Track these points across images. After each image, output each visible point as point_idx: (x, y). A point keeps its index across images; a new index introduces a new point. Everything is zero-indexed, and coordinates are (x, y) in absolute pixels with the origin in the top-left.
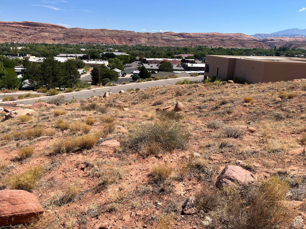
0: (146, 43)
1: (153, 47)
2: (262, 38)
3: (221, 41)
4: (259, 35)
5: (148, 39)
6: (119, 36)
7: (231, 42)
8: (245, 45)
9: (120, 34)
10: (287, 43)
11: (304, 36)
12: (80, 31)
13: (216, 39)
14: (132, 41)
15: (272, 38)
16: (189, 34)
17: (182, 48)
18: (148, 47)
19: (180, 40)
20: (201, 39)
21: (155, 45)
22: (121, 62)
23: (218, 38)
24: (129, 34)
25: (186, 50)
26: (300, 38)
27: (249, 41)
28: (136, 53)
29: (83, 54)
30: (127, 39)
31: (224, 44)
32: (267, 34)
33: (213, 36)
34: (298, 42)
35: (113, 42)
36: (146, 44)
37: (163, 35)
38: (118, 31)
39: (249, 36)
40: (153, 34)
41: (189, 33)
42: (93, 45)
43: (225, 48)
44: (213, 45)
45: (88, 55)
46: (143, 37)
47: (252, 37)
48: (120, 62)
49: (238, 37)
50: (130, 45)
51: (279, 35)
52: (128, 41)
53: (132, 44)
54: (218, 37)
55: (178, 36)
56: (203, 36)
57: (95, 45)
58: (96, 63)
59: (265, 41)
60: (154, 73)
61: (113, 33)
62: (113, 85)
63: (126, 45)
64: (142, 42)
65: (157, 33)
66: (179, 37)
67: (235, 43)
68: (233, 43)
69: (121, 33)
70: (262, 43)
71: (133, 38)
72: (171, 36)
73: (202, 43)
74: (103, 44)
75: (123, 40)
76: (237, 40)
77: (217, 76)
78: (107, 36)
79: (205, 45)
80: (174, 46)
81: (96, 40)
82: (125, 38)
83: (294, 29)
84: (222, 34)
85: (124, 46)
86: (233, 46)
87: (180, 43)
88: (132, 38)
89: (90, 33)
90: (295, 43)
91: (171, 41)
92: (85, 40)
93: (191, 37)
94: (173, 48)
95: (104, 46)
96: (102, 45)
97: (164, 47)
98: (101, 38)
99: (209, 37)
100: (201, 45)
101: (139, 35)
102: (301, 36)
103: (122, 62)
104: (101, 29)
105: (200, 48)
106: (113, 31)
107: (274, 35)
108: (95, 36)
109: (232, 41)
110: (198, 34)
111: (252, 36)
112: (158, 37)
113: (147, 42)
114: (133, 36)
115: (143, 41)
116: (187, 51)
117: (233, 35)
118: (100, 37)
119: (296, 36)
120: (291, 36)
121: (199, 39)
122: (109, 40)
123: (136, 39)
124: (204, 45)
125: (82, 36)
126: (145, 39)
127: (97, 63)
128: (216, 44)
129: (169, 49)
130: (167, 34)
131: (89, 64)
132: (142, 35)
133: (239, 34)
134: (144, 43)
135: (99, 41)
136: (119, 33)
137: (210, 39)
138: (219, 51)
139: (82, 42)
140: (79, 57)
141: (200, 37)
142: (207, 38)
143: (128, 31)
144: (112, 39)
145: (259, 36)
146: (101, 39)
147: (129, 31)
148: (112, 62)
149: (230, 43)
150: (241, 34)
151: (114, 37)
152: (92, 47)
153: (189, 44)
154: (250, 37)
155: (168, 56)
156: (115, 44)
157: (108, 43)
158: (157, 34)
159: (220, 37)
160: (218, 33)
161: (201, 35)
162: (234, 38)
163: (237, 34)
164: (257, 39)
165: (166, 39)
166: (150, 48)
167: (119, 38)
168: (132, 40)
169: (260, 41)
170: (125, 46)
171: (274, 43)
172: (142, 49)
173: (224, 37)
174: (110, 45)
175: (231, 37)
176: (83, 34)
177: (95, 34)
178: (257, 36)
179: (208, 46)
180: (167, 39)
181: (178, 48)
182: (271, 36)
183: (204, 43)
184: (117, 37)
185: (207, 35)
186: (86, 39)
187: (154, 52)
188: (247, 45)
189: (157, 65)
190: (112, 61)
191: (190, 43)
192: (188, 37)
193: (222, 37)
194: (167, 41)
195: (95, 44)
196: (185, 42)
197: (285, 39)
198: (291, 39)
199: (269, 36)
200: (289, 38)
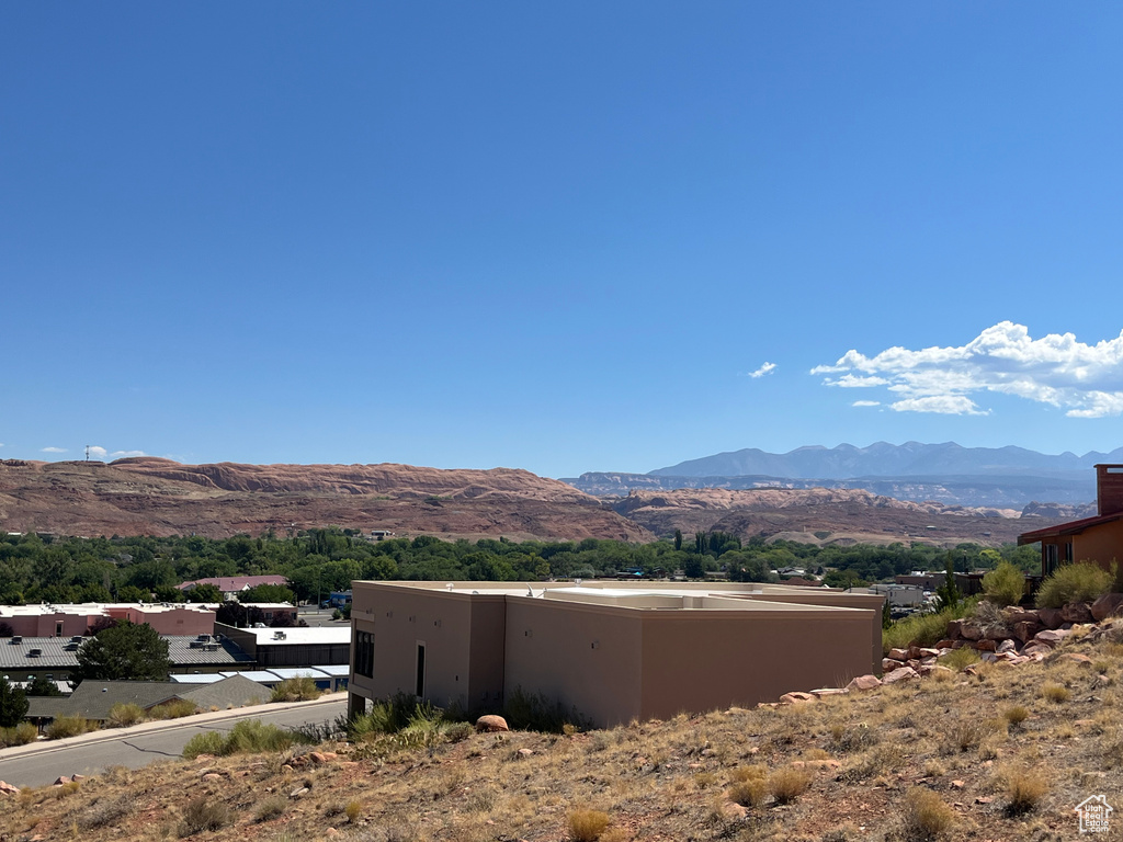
0: (5, 518)
2: (615, 494)
3: (425, 505)
4: (601, 478)
5: (19, 493)
7: (476, 510)
8: (542, 524)
10: (727, 515)
11: (790, 481)
13: (401, 497)
15: (660, 495)
16: (257, 470)
17: (217, 543)
18: (14, 540)
19: (207, 502)
20: (321, 495)
23: (410, 489)
26: (776, 493)
27: (560, 508)
31: (441, 519)
32: (634, 476)
33: (384, 479)
34: (772, 509)
36: (4, 524)
39: (557, 482)
40: (48, 467)
41: (255, 463)
43: (450, 539)
44: (388, 527)
47: (570, 487)
49: (504, 485)
51: (685, 480)
54: (412, 485)
55: (195, 480)
56: (333, 479)
59: (628, 506)
60: (46, 694)
65: (74, 463)
66: (204, 483)
67: (496, 518)
68: (483, 514)
70: (620, 518)
73: (329, 516)
76: (504, 501)
79: (347, 526)
80: (175, 532)
83: (744, 455)
84: (428, 470)
86: (486, 528)
87: (208, 514)
90: (758, 515)
91: (155, 505)
93: (266, 485)
94: (171, 544)
97: (115, 538)
99: (366, 485)
100: (322, 526)
102: (778, 484)
105: (321, 544)
107: (662, 478)
109: (479, 507)
110: (304, 469)
111: (567, 481)
112: (74, 482)
113: (11, 514)
116: (250, 558)
117: (480, 478)
119: (759, 485)
120: (737, 483)
121: (310, 495)
124: (342, 527)
128: (400, 521)
129: (144, 548)
133: (508, 471)
137: (372, 494)
141: (317, 487)
142: (353, 491)
145: (598, 482)
149: (470, 514)
150: (517, 475)
153: (261, 522)
154: (559, 487)
158: (73, 470)
159: (422, 484)
160: (407, 468)
161: (326, 474)
162: (486, 494)
163: (502, 471)
164: (594, 498)
165: (128, 497)
166: (29, 545)
169: (607, 507)
171: (669, 516)
173: (440, 485)
175: (473, 488)
178: (590, 483)
179: (364, 530)
180: (135, 496)
181: (196, 547)
182: (653, 485)
183: (340, 515)
185: (354, 476)
187: (56, 569)
188: (549, 526)
191: (264, 518)
192: (253, 485)
193: (429, 485)
194: (133, 509)
196: (232, 511)
197: (715, 495)
198: (737, 496)
199: (645, 485)
200: (728, 494)
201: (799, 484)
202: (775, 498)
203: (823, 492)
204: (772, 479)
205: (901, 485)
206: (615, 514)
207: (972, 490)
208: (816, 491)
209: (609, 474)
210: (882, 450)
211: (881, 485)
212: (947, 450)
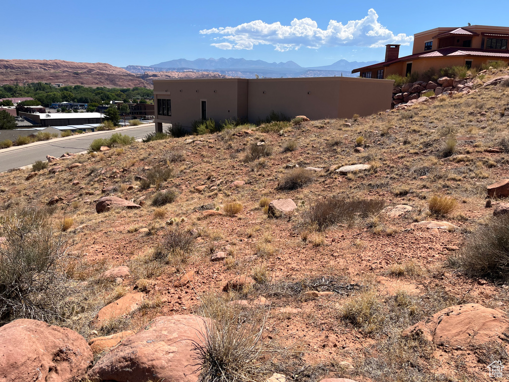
2: (139, 73)
3: (74, 75)
4: (134, 68)
7: (92, 77)
8: (117, 82)
11: (195, 70)
13: (64, 72)
15: (155, 73)
16: (7, 61)
20: (33, 71)
23: (66, 69)
26: (191, 73)
27: (123, 77)
31: (81, 80)
32: (145, 67)
33: (56, 66)
39: (120, 68)
41: (6, 59)
43: (86, 86)
44: (61, 82)
47: (124, 70)
49: (101, 69)
51: (162, 68)
54: (67, 68)
56: (36, 65)
59: (145, 77)
67: (100, 80)
68: (95, 78)
70: (143, 81)
73: (37, 78)
76: (102, 74)
77: (204, 117)
79: (46, 82)
83: (180, 60)
84: (72, 63)
86: (97, 83)
93: (12, 67)
99: (49, 67)
100: (36, 82)
102: (191, 70)
105: (39, 87)
107: (154, 68)
109: (93, 76)
110: (25, 61)
111: (123, 68)
116: (15, 92)
117: (92, 66)
119: (186, 71)
120: (179, 70)
121: (29, 70)
124: (44, 82)
128: (65, 80)
133: (102, 64)
137: (52, 71)
138: (78, 92)
141: (31, 68)
142: (45, 69)
145: (133, 69)
149: (91, 79)
150: (105, 65)
153: (12, 80)
154: (121, 70)
159: (71, 67)
160: (64, 61)
161: (32, 63)
162: (95, 72)
163: (100, 64)
164: (133, 74)
169: (139, 77)
173: (77, 68)
175: (90, 70)
178: (131, 69)
179: (52, 83)
182: (152, 70)
183: (42, 78)
185: (45, 64)
188: (119, 83)
191: (13, 79)
192: (6, 67)
193: (73, 68)
197: (173, 74)
198: (180, 74)
199: (149, 70)
200: (177, 73)
201: (198, 71)
202: (191, 75)
203: (206, 73)
204: (190, 69)
205: (228, 71)
206: (141, 79)
207: (248, 73)
208: (204, 73)
209: (137, 66)
210: (222, 60)
211: (222, 72)
212: (241, 61)
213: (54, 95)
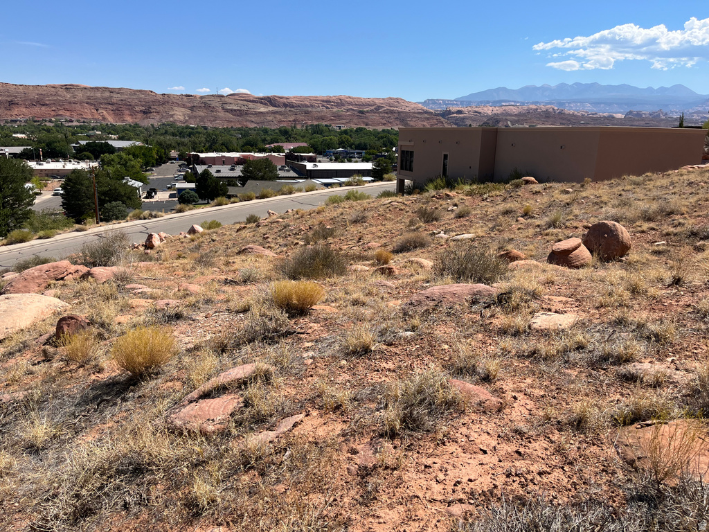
0: (187, 118)
1: (205, 128)
2: (440, 109)
3: (358, 114)
4: (433, 102)
5: (192, 108)
6: (115, 101)
9: (116, 98)
10: (490, 118)
11: (518, 102)
12: (7, 91)
13: (348, 110)
14: (149, 115)
15: (460, 109)
16: (287, 98)
17: (274, 130)
18: (192, 128)
19: (267, 113)
20: (314, 110)
21: (209, 125)
22: (137, 163)
23: (351, 107)
24: (141, 98)
25: (286, 135)
26: (512, 107)
27: (417, 115)
28: (168, 143)
29: (22, 146)
30: (137, 109)
31: (365, 120)
32: (448, 101)
33: (340, 103)
34: (510, 115)
35: (100, 118)
36: (186, 121)
37: (227, 99)
38: (111, 91)
39: (415, 103)
40: (202, 97)
41: (286, 96)
42: (45, 125)
43: (371, 128)
44: (343, 124)
45: (37, 150)
46: (179, 105)
47: (420, 105)
48: (132, 163)
49: (392, 105)
50: (146, 123)
51: (471, 102)
52: (140, 115)
53: (152, 122)
54: (352, 105)
55: (262, 103)
56: (318, 102)
57: (51, 125)
58: (64, 167)
59: (446, 114)
60: (233, 186)
61: (98, 95)
62: (151, 216)
63: (136, 124)
64: (176, 117)
65: (212, 95)
66: (265, 104)
67: (389, 120)
68: (383, 118)
69: (119, 95)
70: (443, 119)
71: (152, 107)
72: (245, 103)
73: (318, 119)
74: (71, 121)
75: (127, 112)
76: (392, 112)
78: (81, 102)
79: (326, 123)
80: (256, 125)
81: (53, 113)
82: (130, 107)
83: (498, 90)
84: (359, 98)
85: (130, 126)
86: (384, 124)
87: (268, 118)
88: (150, 108)
89: (34, 95)
90: (504, 118)
91: (247, 114)
92: (21, 114)
93: (291, 105)
94: (255, 130)
95: (77, 127)
96: (70, 124)
97: (232, 127)
98: (66, 107)
99: (332, 105)
100: (315, 123)
101: (166, 101)
102: (513, 103)
103: (139, 162)
104: (63, 86)
105: (317, 130)
106: (97, 88)
107: (461, 101)
108: (47, 102)
109: (381, 115)
110: (306, 98)
111: (419, 103)
112: (213, 104)
113: (190, 118)
114: (151, 103)
115: (179, 115)
116: (290, 136)
117: (381, 102)
118: (62, 104)
119: (504, 104)
120: (494, 104)
121: (310, 109)
122: (89, 113)
123: (161, 109)
124: (324, 123)
125: (11, 104)
126: (183, 109)
127: (67, 168)
128: (348, 121)
129: (245, 132)
130: (236, 97)
131: (45, 170)
132: (175, 101)
133: (393, 99)
134: (182, 118)
135: (61, 115)
136: (115, 95)
137: (335, 109)
138: (360, 135)
139: (13, 118)
140: (10, 154)
141: (312, 106)
142: (327, 108)
143: (137, 91)
144: (97, 110)
145: (433, 103)
146: (65, 109)
147: (141, 91)
148: (110, 163)
149: (377, 118)
150: (398, 100)
151: (102, 103)
152: (44, 129)
153: (290, 121)
155: (251, 148)
156: (104, 123)
157: (85, 120)
158: (212, 98)
159: (356, 105)
160: (350, 97)
161: (315, 100)
162: (384, 109)
163: (391, 99)
164: (431, 111)
165: (235, 110)
166: (199, 130)
167: (115, 108)
168: (151, 112)
169: (438, 115)
170: (134, 127)
171: (464, 119)
172: (180, 134)
173: (364, 105)
174: (92, 125)
175: (378, 106)
176: (16, 97)
177: (48, 96)
178: (428, 104)
179: (333, 125)
180: (238, 110)
181: (265, 131)
182: (457, 104)
183: (322, 118)
184: (110, 104)
185: (328, 102)
186: (24, 110)
187: (214, 139)
188: (412, 123)
189: (229, 167)
190: (113, 160)
192: (285, 105)
193: (359, 105)
194: (238, 115)
195: (51, 121)
196: (278, 117)
197: (485, 109)
198: (495, 109)
199: (453, 104)
200: (491, 108)
201: (523, 104)
202: (511, 110)
203: (534, 107)
204: (511, 101)
205: (569, 103)
206: (441, 118)
207: (602, 105)
208: (531, 106)
209: (437, 100)
210: (562, 87)
211: (560, 104)
212: (593, 86)
213: (331, 139)
